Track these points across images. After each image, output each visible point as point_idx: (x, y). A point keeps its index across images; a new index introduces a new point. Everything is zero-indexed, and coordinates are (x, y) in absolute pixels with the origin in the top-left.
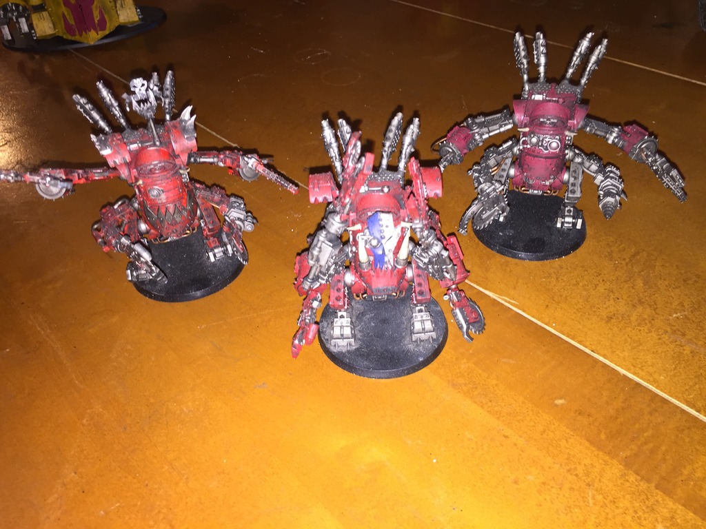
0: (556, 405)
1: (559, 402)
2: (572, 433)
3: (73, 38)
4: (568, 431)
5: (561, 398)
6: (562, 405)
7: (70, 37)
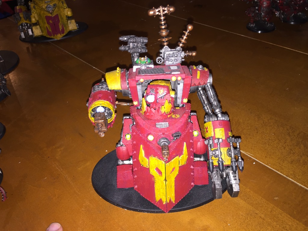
0: (275, 200)
1: (276, 198)
2: (282, 212)
3: (51, 37)
4: (281, 211)
5: (276, 197)
6: (277, 200)
7: (49, 37)
